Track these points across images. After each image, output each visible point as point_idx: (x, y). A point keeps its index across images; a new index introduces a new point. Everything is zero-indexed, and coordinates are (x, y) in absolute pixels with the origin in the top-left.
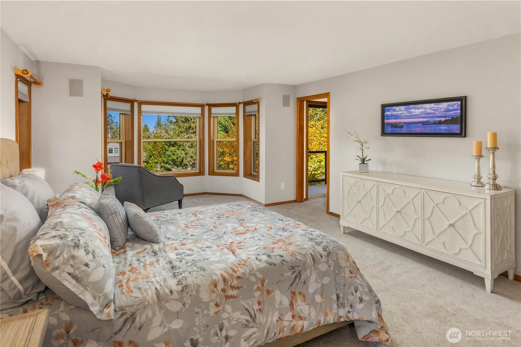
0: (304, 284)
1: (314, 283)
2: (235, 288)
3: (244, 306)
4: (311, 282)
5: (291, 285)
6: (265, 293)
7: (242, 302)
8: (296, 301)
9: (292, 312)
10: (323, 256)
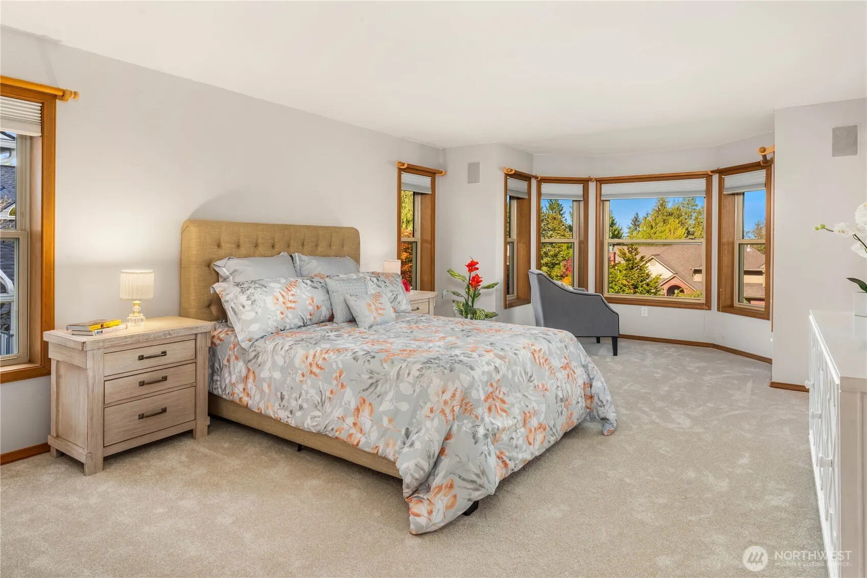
0: (378, 397)
1: (389, 402)
2: (319, 368)
3: (320, 388)
4: (386, 399)
5: (364, 390)
6: (340, 386)
7: (320, 383)
8: (363, 411)
9: (355, 419)
10: (411, 374)
